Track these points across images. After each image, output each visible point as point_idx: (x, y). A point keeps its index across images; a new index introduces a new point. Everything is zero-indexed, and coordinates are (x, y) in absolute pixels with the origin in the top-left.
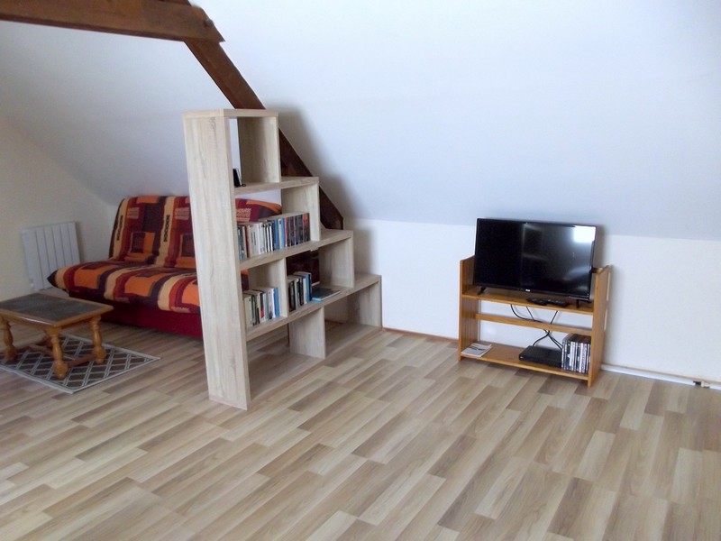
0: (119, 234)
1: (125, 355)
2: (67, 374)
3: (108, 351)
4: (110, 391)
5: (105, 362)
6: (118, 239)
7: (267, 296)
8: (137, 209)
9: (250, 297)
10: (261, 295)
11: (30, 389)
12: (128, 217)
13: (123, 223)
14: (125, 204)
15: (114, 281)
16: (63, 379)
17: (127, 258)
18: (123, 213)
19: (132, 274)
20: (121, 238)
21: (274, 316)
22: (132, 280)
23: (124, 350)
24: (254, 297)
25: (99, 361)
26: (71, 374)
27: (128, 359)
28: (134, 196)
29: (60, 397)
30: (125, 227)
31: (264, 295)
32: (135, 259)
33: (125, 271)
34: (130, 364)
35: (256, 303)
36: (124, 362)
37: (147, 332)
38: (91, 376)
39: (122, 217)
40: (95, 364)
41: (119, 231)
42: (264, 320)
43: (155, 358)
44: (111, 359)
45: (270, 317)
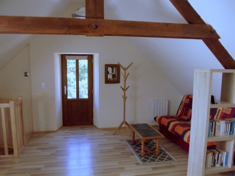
0: (181, 107)
1: (166, 155)
2: (144, 156)
3: (162, 151)
4: (154, 169)
5: (158, 155)
6: (180, 109)
7: (222, 155)
8: (189, 100)
9: (212, 154)
10: (219, 154)
11: (132, 157)
12: (185, 102)
13: (183, 104)
14: (185, 97)
15: (172, 125)
16: (142, 157)
17: (181, 117)
18: (184, 100)
19: (179, 124)
20: (181, 109)
21: (224, 165)
22: (178, 126)
23: (167, 152)
24: (214, 154)
25: (157, 154)
26: (146, 156)
27: (167, 157)
28: (189, 94)
29: (138, 164)
30: (184, 105)
31: (220, 155)
32: (184, 118)
33: (177, 122)
34: (166, 159)
35: (215, 157)
36: (165, 157)
37: (179, 147)
38: (160, 159)
39: (183, 101)
40: (155, 155)
41: (181, 106)
42: (218, 166)
43: (176, 160)
44: (161, 155)
45: (222, 165)
